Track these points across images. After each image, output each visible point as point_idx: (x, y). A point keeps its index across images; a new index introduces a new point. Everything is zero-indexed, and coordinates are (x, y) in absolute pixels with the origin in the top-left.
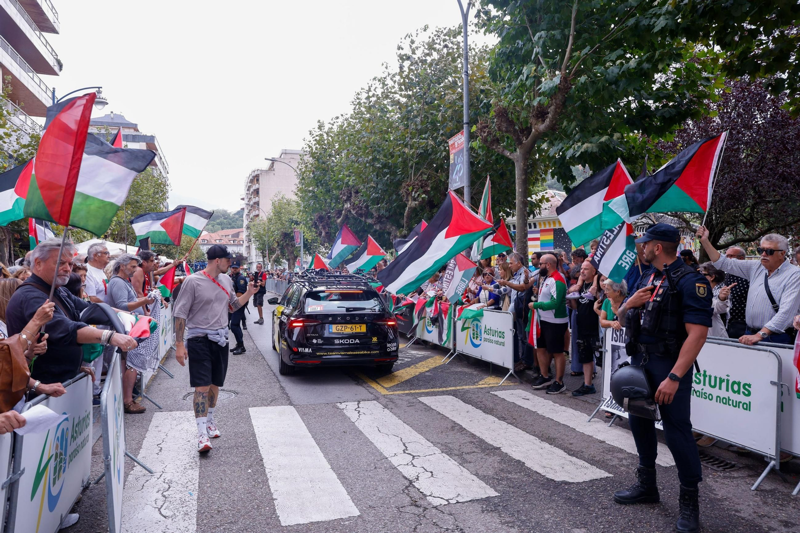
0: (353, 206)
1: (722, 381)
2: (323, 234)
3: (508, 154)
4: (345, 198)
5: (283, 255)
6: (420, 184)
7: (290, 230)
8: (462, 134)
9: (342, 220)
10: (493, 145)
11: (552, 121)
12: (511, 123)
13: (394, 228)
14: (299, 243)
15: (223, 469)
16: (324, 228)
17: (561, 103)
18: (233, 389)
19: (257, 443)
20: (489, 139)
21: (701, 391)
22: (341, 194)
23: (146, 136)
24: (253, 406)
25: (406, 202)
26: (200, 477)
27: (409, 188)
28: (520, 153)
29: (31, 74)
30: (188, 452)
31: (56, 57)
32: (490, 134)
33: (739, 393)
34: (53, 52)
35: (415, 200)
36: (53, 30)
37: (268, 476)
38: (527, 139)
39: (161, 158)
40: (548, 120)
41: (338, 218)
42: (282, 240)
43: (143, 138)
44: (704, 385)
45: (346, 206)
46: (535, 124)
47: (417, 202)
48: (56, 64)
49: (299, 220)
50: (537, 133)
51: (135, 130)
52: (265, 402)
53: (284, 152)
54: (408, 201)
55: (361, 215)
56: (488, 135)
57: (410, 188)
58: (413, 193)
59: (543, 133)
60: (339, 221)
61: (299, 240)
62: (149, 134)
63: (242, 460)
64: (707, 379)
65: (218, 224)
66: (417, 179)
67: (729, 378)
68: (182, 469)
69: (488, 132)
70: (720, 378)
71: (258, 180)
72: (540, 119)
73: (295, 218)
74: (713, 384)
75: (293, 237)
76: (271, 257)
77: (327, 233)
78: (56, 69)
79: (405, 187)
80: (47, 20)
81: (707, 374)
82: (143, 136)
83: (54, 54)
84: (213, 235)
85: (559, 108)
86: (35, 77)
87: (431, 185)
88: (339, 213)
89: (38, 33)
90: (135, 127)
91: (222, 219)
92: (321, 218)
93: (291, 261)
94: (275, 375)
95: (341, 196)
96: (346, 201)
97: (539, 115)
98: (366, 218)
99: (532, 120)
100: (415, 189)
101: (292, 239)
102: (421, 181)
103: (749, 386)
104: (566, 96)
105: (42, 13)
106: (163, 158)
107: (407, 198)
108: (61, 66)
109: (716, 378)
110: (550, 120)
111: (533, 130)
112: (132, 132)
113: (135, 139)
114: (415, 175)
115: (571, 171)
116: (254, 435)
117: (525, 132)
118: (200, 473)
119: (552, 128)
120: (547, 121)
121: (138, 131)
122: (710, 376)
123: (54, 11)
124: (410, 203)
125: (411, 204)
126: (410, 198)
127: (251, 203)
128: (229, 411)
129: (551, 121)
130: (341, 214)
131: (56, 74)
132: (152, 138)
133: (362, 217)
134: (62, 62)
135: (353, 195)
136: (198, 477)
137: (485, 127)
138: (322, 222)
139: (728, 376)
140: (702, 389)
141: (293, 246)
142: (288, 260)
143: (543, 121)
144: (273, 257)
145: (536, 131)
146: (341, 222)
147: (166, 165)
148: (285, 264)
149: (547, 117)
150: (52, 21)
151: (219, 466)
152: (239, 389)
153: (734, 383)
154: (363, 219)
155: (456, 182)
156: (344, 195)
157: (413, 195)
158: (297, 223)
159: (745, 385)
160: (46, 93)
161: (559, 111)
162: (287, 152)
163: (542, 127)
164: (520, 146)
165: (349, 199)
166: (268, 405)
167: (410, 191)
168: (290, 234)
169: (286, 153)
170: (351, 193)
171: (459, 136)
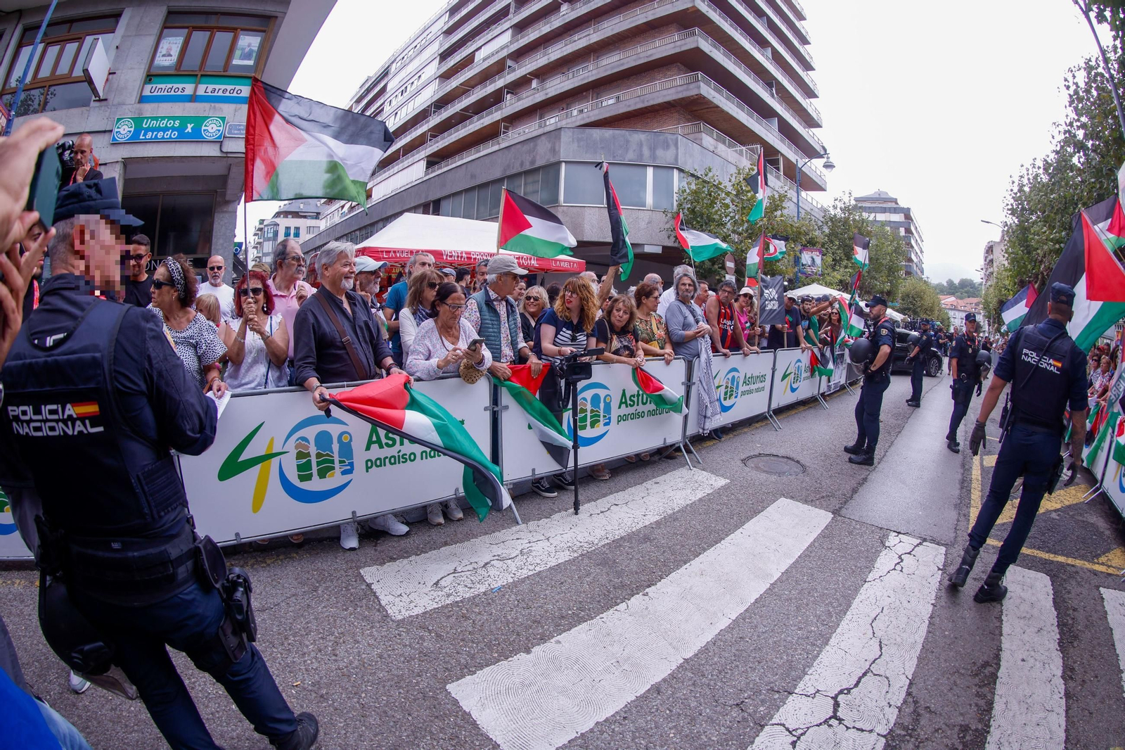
23: (904, 208)
24: (790, 497)
36: (818, 126)
39: (917, 227)
43: (902, 210)
48: (821, 149)
51: (896, 204)
52: (811, 496)
62: (906, 207)
65: (966, 292)
71: (992, 251)
78: (822, 153)
80: (813, 119)
82: (902, 208)
84: (959, 301)
89: (807, 129)
91: (968, 288)
112: (893, 205)
113: (896, 211)
121: (898, 204)
127: (988, 273)
128: (757, 493)
132: (909, 209)
150: (816, 119)
152: (814, 467)
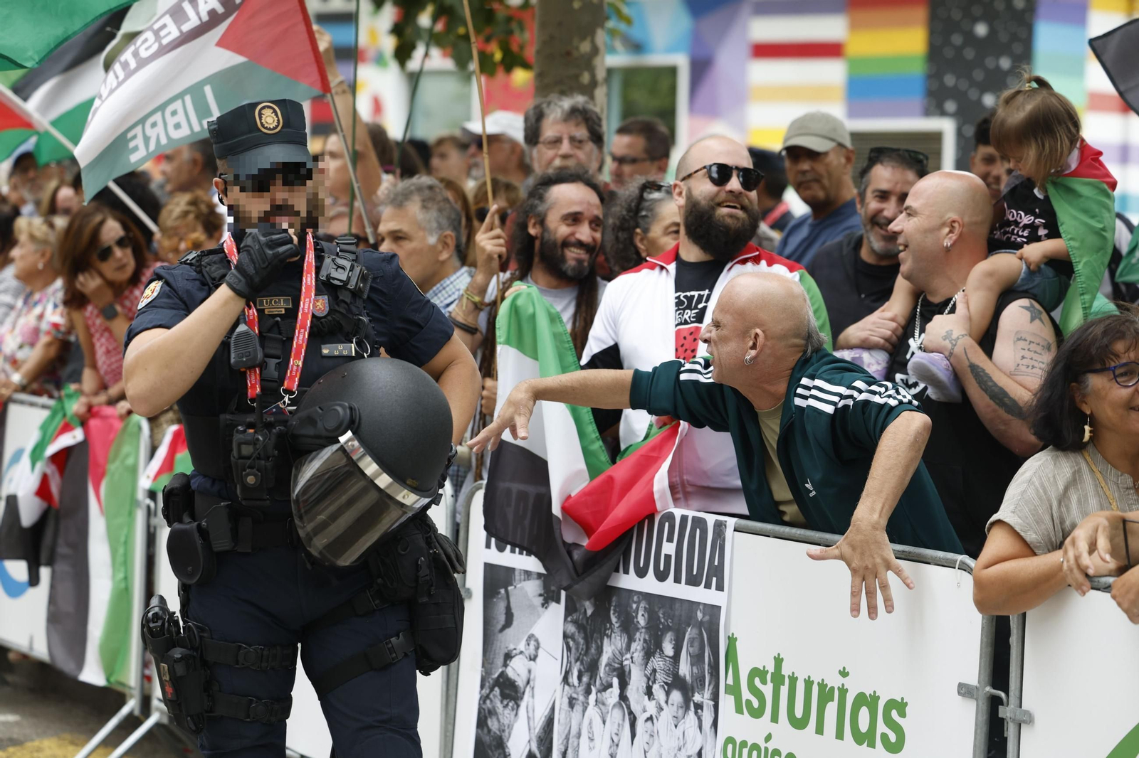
1: (826, 694)
21: (762, 745)
33: (872, 745)
44: (775, 719)
64: (784, 690)
67: (847, 682)
70: (822, 686)
74: (799, 713)
81: (786, 671)
103: (901, 706)
109: (809, 683)
122: (793, 679)
139: (844, 673)
140: (768, 738)
153: (861, 699)
159: (891, 704)
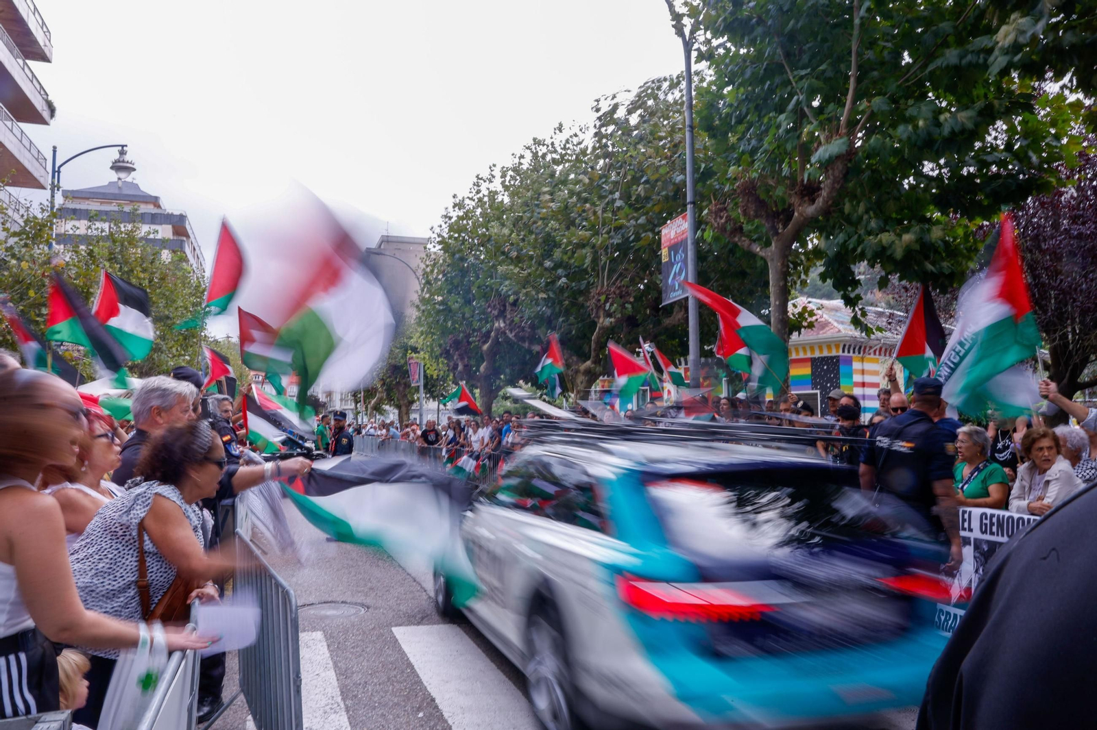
0: (510, 325)
2: (460, 367)
3: (758, 249)
4: (496, 312)
5: (390, 400)
6: (618, 292)
7: (402, 362)
8: (684, 218)
9: (490, 346)
10: (735, 236)
11: (827, 202)
12: (761, 204)
13: (575, 358)
14: (417, 381)
15: (380, 713)
16: (462, 359)
17: (841, 176)
18: (359, 601)
19: (418, 677)
20: (729, 228)
22: (489, 307)
23: (172, 215)
24: (396, 625)
25: (596, 320)
26: (350, 723)
27: (601, 298)
28: (776, 247)
29: (9, 124)
30: (322, 689)
31: (45, 97)
32: (730, 220)
34: (42, 90)
35: (609, 315)
36: (44, 58)
37: (450, 722)
38: (785, 226)
39: (194, 249)
40: (821, 199)
41: (485, 342)
42: (390, 377)
43: (168, 218)
45: (496, 325)
46: (799, 205)
47: (612, 320)
48: (45, 108)
49: (419, 346)
50: (802, 219)
51: (155, 206)
52: (413, 619)
53: (386, 239)
54: (599, 318)
55: (523, 339)
56: (726, 222)
57: (603, 298)
58: (608, 305)
59: (812, 218)
60: (485, 347)
61: (417, 377)
62: (177, 213)
63: (404, 701)
66: (614, 283)
68: (321, 712)
69: (726, 217)
72: (806, 198)
73: (412, 342)
75: (407, 372)
76: (370, 402)
77: (465, 366)
78: (46, 114)
79: (594, 297)
80: (35, 42)
82: (168, 214)
83: (42, 92)
85: (838, 182)
86: (14, 128)
87: (633, 294)
88: (487, 336)
89: (21, 61)
90: (155, 201)
92: (457, 344)
93: (404, 409)
94: (415, 581)
95: (489, 310)
96: (497, 318)
97: (805, 192)
98: (531, 343)
99: (795, 200)
100: (610, 300)
101: (406, 374)
102: (619, 288)
104: (849, 165)
105: (27, 33)
106: (197, 248)
107: (597, 313)
108: (52, 110)
110: (823, 199)
111: (796, 214)
112: (149, 209)
113: (155, 219)
114: (609, 277)
115: (853, 273)
116: (410, 666)
117: (781, 217)
118: (349, 718)
119: (826, 212)
120: (820, 202)
121: (159, 207)
123: (45, 29)
124: (601, 320)
125: (606, 322)
126: (601, 313)
128: (364, 633)
129: (825, 202)
130: (489, 337)
131: (45, 123)
132: (182, 218)
133: (524, 342)
134: (55, 104)
135: (508, 308)
136: (348, 723)
137: (721, 210)
138: (457, 349)
141: (407, 385)
142: (398, 407)
143: (813, 201)
144: (373, 402)
145: (801, 214)
146: (488, 349)
147: (201, 259)
148: (392, 415)
149: (818, 196)
150: (42, 44)
151: (374, 709)
152: (368, 601)
154: (526, 345)
155: (675, 291)
156: (494, 308)
157: (607, 308)
158: (415, 350)
160: (30, 151)
161: (837, 186)
162: (390, 239)
163: (810, 210)
164: (775, 238)
165: (502, 314)
166: (419, 624)
167: (602, 301)
168: (402, 366)
169: (388, 242)
170: (504, 306)
171: (679, 220)
